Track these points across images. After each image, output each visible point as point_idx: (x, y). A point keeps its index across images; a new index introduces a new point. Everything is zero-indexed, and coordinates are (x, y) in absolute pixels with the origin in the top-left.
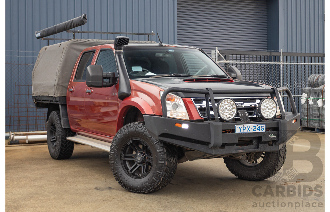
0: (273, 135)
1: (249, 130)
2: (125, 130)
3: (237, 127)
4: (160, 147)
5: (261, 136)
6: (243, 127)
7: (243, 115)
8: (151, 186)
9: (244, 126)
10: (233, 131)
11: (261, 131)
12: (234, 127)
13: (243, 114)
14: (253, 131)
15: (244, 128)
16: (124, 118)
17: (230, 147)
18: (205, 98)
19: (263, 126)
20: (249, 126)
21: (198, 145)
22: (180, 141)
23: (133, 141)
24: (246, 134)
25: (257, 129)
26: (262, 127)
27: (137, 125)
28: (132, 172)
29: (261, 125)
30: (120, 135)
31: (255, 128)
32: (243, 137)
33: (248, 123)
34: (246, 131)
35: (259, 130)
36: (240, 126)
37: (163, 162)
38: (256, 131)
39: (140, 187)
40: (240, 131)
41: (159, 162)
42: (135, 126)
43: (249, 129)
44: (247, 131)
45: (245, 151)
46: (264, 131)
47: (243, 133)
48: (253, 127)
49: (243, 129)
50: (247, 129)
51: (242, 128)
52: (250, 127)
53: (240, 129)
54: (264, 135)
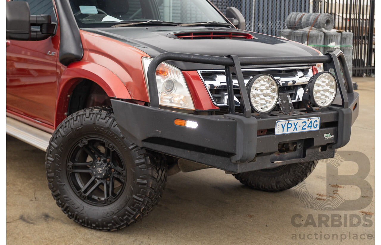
0: (329, 134)
1: (295, 129)
2: (75, 122)
3: (279, 125)
4: (139, 155)
5: (313, 137)
6: (288, 124)
7: (284, 101)
8: (122, 221)
9: (289, 122)
10: (272, 131)
11: (313, 129)
12: (275, 125)
14: (303, 129)
15: (289, 126)
16: (69, 96)
17: (265, 157)
18: (225, 70)
20: (296, 121)
21: (212, 157)
22: (180, 150)
23: (88, 140)
24: (290, 134)
25: (308, 127)
26: (315, 122)
27: (98, 114)
28: (88, 194)
29: (313, 120)
30: (65, 129)
31: (304, 124)
32: (286, 141)
33: (295, 116)
34: (291, 131)
35: (310, 128)
36: (284, 122)
37: (146, 182)
38: (306, 129)
39: (102, 221)
40: (283, 131)
41: (138, 180)
42: (94, 115)
43: (295, 126)
44: (294, 130)
46: (318, 128)
47: (287, 134)
48: (303, 123)
49: (288, 128)
50: (293, 127)
51: (286, 125)
52: (297, 123)
53: (283, 127)
54: (317, 136)
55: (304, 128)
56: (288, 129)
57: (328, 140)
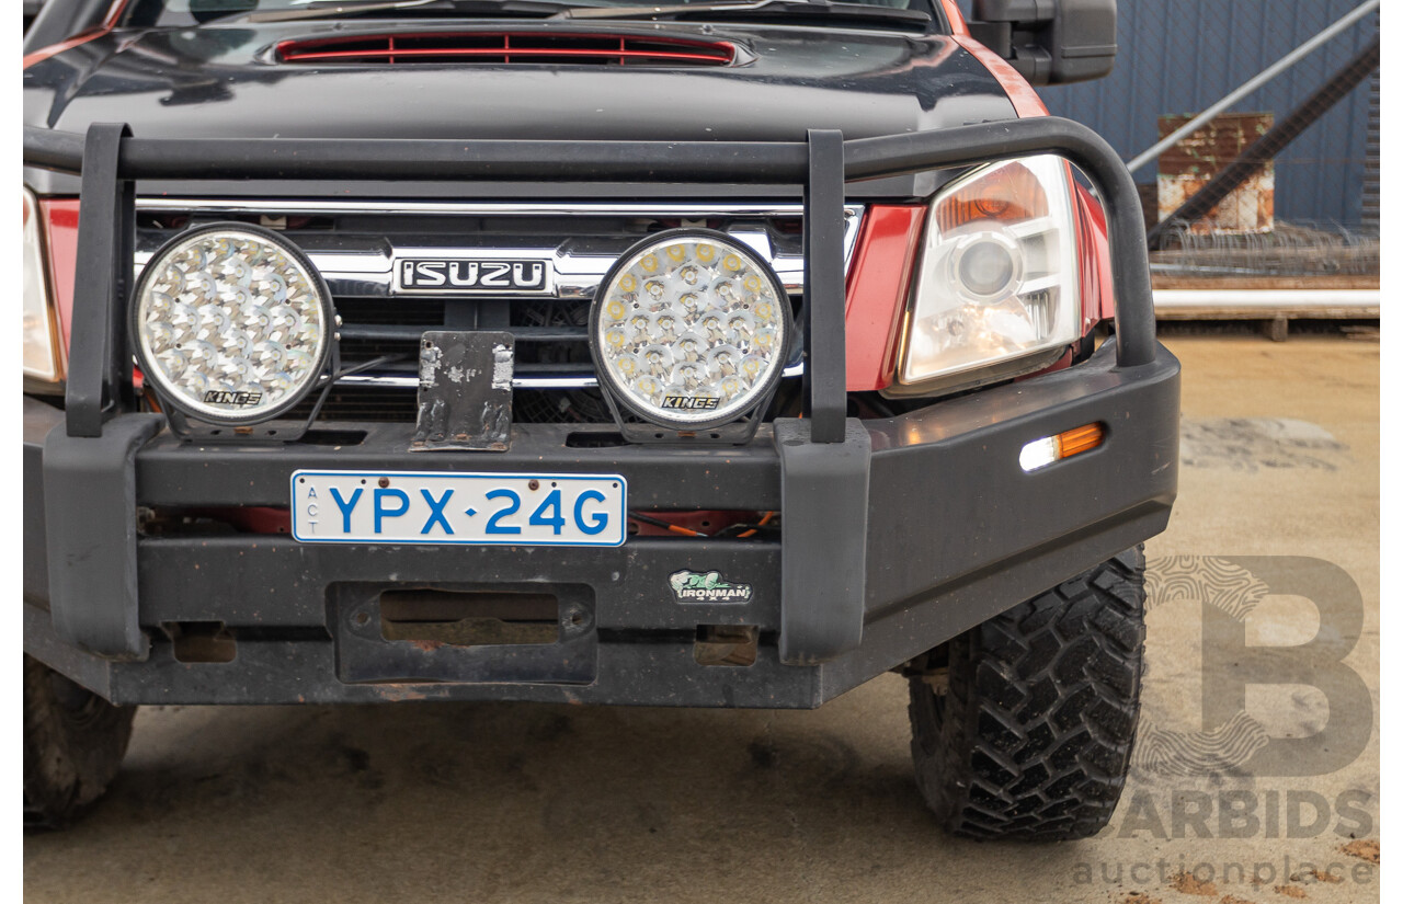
0: (713, 576)
1: (437, 525)
3: (312, 493)
5: (581, 581)
6: (378, 495)
7: (455, 375)
9: (384, 483)
10: (276, 518)
11: (571, 535)
12: (286, 489)
13: (464, 364)
14: (491, 528)
15: (391, 504)
17: (292, 647)
19: (600, 498)
20: (437, 485)
24: (408, 553)
25: (536, 520)
29: (571, 488)
31: (508, 503)
32: (382, 579)
34: (405, 530)
35: (551, 529)
36: (347, 484)
40: (347, 529)
43: (437, 510)
44: (426, 530)
45: (444, 695)
46: (613, 535)
47: (385, 549)
48: (491, 496)
49: (380, 513)
50: (420, 512)
51: (366, 503)
52: (448, 494)
53: (347, 510)
54: (616, 576)
55: (499, 524)
56: (385, 520)
57: (705, 607)
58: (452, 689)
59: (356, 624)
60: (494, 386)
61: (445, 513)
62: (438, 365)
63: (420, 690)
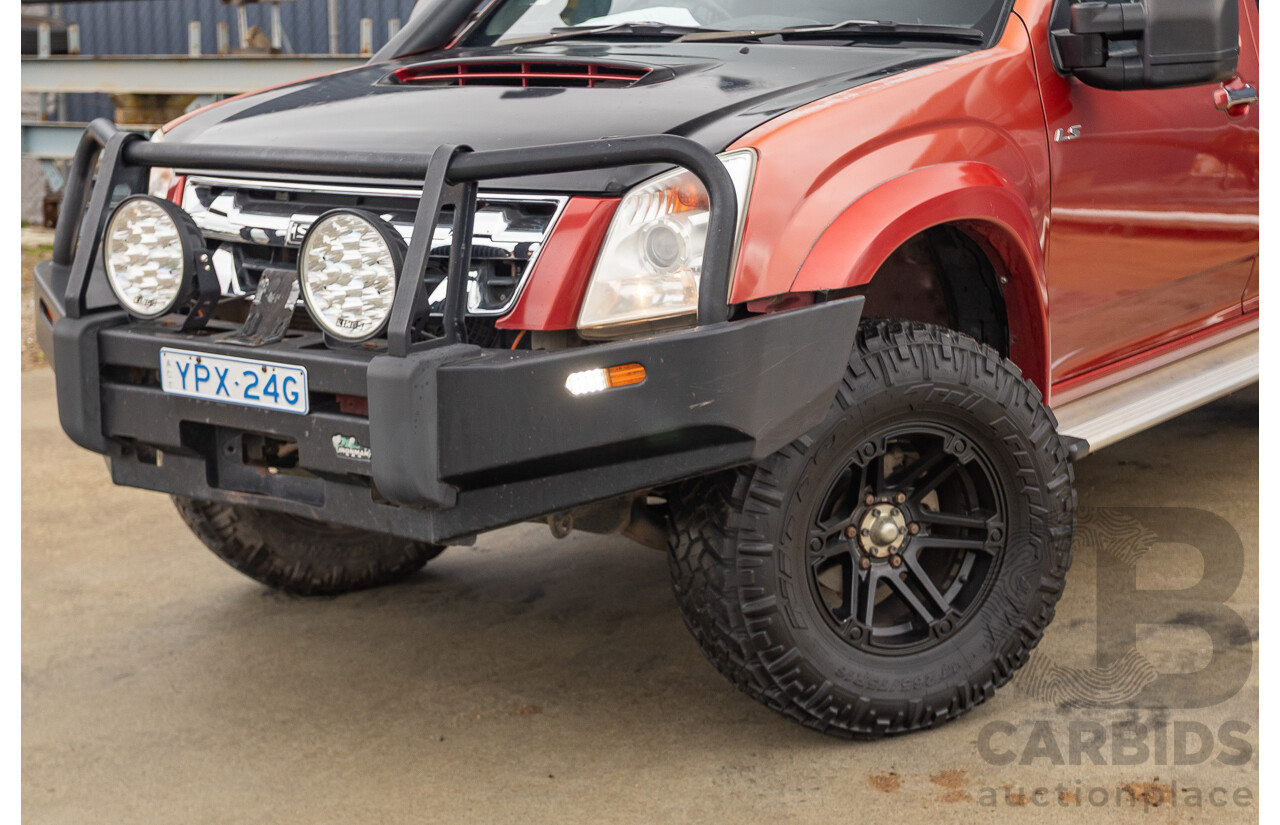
0: (352, 440)
1: (222, 390)
3: (168, 364)
6: (197, 367)
7: (270, 298)
9: (199, 360)
10: (155, 377)
11: (282, 405)
12: (158, 359)
13: (277, 291)
14: (247, 395)
15: (202, 374)
17: (187, 461)
19: (294, 382)
20: (221, 364)
24: (213, 405)
26: (290, 383)
29: (282, 371)
31: (252, 380)
34: (208, 391)
35: (273, 399)
36: (186, 358)
38: (257, 398)
40: (185, 387)
43: (222, 378)
44: (218, 392)
46: (302, 407)
47: (203, 401)
48: (246, 373)
49: (198, 380)
50: (215, 381)
51: (192, 369)
52: (226, 371)
53: (184, 375)
54: (307, 434)
55: (250, 393)
56: (200, 384)
57: (349, 461)
58: (260, 500)
59: (227, 452)
60: (286, 306)
61: (226, 382)
62: (265, 290)
63: (245, 498)
